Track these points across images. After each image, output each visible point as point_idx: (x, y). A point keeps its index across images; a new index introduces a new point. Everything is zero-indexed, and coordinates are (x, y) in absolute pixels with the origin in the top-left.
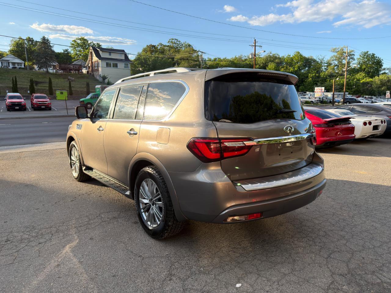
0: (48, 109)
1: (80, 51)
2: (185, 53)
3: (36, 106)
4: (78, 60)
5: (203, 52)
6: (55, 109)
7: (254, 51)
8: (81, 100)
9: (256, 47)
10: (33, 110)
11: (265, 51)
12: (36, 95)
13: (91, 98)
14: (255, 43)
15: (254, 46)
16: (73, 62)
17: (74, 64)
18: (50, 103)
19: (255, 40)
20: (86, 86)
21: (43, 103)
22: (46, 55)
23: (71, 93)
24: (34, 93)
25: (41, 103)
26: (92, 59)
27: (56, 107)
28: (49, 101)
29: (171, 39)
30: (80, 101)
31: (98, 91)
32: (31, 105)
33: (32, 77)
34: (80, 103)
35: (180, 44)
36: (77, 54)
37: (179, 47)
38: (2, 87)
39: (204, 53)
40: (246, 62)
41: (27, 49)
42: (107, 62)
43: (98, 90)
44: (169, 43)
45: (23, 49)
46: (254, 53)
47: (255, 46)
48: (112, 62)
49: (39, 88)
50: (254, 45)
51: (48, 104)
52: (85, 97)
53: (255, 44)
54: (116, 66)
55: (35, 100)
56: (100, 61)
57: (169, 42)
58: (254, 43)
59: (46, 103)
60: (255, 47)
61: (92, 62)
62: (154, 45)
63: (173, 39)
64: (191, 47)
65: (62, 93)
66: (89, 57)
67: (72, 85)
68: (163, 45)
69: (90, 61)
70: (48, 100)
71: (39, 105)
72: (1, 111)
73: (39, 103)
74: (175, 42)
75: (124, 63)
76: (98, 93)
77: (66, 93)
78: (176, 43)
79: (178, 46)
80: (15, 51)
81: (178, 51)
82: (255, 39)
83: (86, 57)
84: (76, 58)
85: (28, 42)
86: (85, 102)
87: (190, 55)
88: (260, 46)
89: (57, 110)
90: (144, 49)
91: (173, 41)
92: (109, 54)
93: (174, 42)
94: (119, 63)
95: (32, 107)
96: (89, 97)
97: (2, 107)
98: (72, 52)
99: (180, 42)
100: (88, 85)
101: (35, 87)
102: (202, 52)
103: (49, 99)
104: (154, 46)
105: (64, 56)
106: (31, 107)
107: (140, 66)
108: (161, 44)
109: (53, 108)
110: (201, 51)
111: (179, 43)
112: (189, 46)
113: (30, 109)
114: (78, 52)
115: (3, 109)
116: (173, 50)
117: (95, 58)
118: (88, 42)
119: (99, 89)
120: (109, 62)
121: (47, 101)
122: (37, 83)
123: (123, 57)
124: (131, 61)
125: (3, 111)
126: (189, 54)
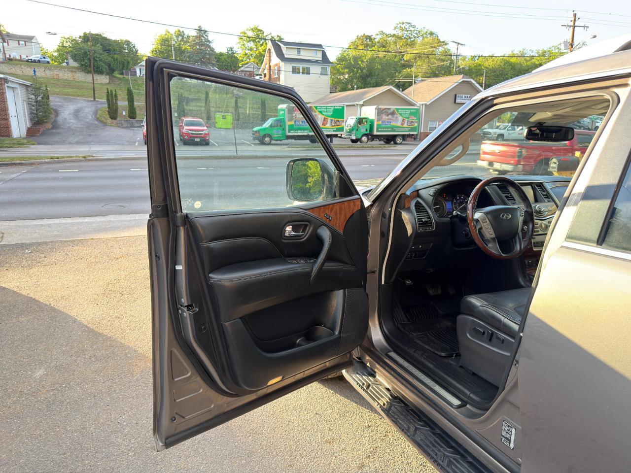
0: (205, 143)
1: (251, 49)
2: (424, 45)
3: (186, 137)
4: (248, 63)
5: (460, 43)
6: (215, 144)
7: (570, 37)
8: (255, 129)
9: (576, 28)
10: (182, 143)
11: (595, 37)
12: (187, 119)
13: (271, 126)
14: (575, 20)
15: (572, 27)
16: (240, 67)
17: (241, 71)
18: (209, 134)
19: (575, 15)
20: (260, 107)
21: (197, 132)
22: (203, 55)
23: (237, 118)
24: (184, 116)
25: (194, 132)
26: (270, 61)
27: (217, 141)
28: (206, 130)
29: (400, 23)
30: (253, 131)
31: (283, 114)
32: (179, 136)
33: (182, 91)
34: (253, 134)
35: (415, 32)
36: (246, 54)
37: (414, 36)
38: (139, 106)
39: (462, 45)
40: (533, 61)
41: (175, 48)
42: (294, 65)
43: (281, 113)
44: (397, 29)
45: (170, 48)
46: (570, 40)
47: (574, 27)
48: (301, 66)
49: (191, 108)
50: (572, 24)
51: (206, 134)
52: (261, 125)
53: (574, 23)
54: (307, 72)
55: (186, 128)
56: (283, 63)
57: (395, 28)
58: (573, 20)
59: (202, 134)
60: (574, 29)
61: (270, 66)
62: (370, 35)
63: (403, 23)
64: (434, 36)
65: (224, 117)
66: (266, 59)
67: (239, 105)
68: (386, 34)
69: (266, 64)
70: (205, 128)
71: (191, 137)
72: (136, 145)
73: (192, 134)
74: (406, 29)
75: (321, 66)
76: (282, 117)
77: (230, 117)
78: (408, 29)
79: (412, 35)
80: (159, 51)
81: (412, 44)
82: (575, 12)
83: (260, 58)
84: (245, 61)
85: (177, 37)
86: (262, 133)
87: (432, 49)
88: (584, 27)
89: (219, 145)
90: (352, 43)
91: (403, 26)
92: (298, 51)
93: (405, 27)
94: (313, 66)
95: (181, 140)
96: (267, 124)
97: (138, 139)
98: (239, 51)
99: (414, 26)
100: (263, 104)
101: (185, 107)
102: (458, 44)
103: (207, 127)
104: (369, 38)
105: (228, 57)
106: (179, 139)
107: (346, 70)
108: (382, 33)
109: (211, 142)
110: (457, 42)
111: (412, 29)
112: (432, 34)
113: (178, 143)
114: (249, 50)
115: (138, 141)
116: (402, 42)
117: (275, 60)
118: (263, 33)
119: (284, 110)
120: (297, 65)
121: (202, 131)
122: (188, 101)
123: (319, 57)
124: (332, 63)
125: (138, 145)
126: (432, 47)
